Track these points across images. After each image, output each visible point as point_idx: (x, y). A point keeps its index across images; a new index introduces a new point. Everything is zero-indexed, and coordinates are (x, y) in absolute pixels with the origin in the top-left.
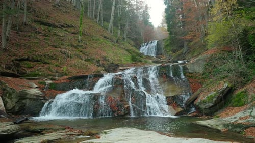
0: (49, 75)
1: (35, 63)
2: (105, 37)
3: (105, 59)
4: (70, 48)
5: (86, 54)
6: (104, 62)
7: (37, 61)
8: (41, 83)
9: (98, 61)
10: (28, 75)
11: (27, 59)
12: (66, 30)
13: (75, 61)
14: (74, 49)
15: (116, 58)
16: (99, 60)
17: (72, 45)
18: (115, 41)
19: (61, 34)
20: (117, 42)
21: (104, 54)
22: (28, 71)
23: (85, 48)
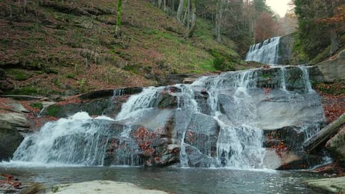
0: (54, 92)
1: (32, 73)
2: (170, 29)
3: (161, 65)
4: (99, 48)
5: (127, 57)
6: (160, 71)
7: (36, 68)
8: (35, 105)
9: (148, 70)
10: (17, 92)
11: (19, 66)
12: (97, 19)
13: (103, 69)
14: (106, 49)
15: (183, 64)
16: (150, 68)
17: (103, 43)
18: (187, 35)
19: (86, 26)
20: (190, 36)
21: (160, 57)
22: (17, 85)
23: (127, 47)
